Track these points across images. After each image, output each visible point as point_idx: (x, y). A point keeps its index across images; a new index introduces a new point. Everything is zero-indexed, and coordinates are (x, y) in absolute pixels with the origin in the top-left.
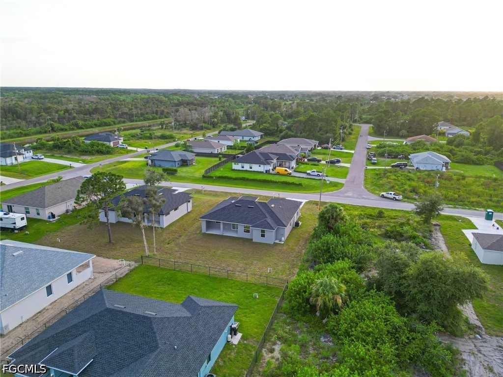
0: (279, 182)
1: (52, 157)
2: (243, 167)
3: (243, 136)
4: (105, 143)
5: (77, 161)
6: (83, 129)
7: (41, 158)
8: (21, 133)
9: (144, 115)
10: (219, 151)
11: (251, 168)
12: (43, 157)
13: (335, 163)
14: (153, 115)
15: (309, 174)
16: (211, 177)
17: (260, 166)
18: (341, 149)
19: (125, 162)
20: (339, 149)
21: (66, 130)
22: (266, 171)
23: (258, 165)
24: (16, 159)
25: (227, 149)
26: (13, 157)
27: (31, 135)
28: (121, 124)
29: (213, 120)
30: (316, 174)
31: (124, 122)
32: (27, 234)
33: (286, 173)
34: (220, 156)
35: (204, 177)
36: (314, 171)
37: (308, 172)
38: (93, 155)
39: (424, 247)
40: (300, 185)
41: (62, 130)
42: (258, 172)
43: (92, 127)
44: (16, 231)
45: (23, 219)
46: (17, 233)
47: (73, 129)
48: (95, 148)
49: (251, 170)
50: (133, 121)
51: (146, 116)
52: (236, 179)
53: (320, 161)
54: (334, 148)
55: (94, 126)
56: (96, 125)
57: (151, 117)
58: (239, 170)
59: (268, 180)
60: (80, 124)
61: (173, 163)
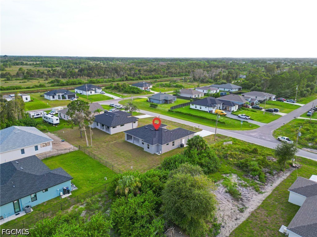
0: (210, 119)
1: (111, 93)
2: (196, 107)
3: (224, 88)
4: (138, 87)
5: (119, 96)
6: (142, 80)
7: (104, 93)
8: (111, 80)
9: (180, 73)
10: (197, 96)
11: (201, 108)
12: (105, 93)
13: (272, 112)
14: (186, 73)
15: (239, 117)
16: (173, 111)
17: (206, 108)
18: (293, 102)
19: (141, 98)
20: (291, 102)
21: (133, 80)
22: (210, 111)
23: (205, 107)
24: (91, 92)
25: (204, 95)
26: (90, 92)
27: (115, 82)
28: (165, 78)
29: (216, 77)
30: (244, 117)
31: (167, 77)
32: (56, 127)
33: (222, 114)
34: (191, 99)
35: (169, 111)
36: (243, 115)
37: (239, 115)
38: (130, 93)
39: (258, 179)
40: (224, 123)
41: (131, 80)
42: (204, 111)
43: (148, 79)
44: (54, 125)
45: (57, 120)
46: (54, 126)
47: (137, 80)
48: (132, 90)
49: (200, 109)
50: (172, 77)
51: (181, 74)
52: (186, 114)
53: (261, 109)
54: (287, 101)
55: (149, 79)
56: (150, 78)
57: (184, 74)
58: (194, 109)
59: (203, 117)
60: (141, 77)
61: (159, 102)
